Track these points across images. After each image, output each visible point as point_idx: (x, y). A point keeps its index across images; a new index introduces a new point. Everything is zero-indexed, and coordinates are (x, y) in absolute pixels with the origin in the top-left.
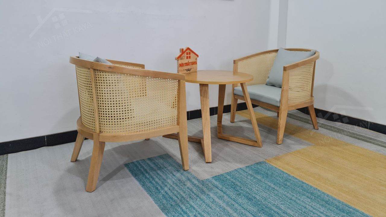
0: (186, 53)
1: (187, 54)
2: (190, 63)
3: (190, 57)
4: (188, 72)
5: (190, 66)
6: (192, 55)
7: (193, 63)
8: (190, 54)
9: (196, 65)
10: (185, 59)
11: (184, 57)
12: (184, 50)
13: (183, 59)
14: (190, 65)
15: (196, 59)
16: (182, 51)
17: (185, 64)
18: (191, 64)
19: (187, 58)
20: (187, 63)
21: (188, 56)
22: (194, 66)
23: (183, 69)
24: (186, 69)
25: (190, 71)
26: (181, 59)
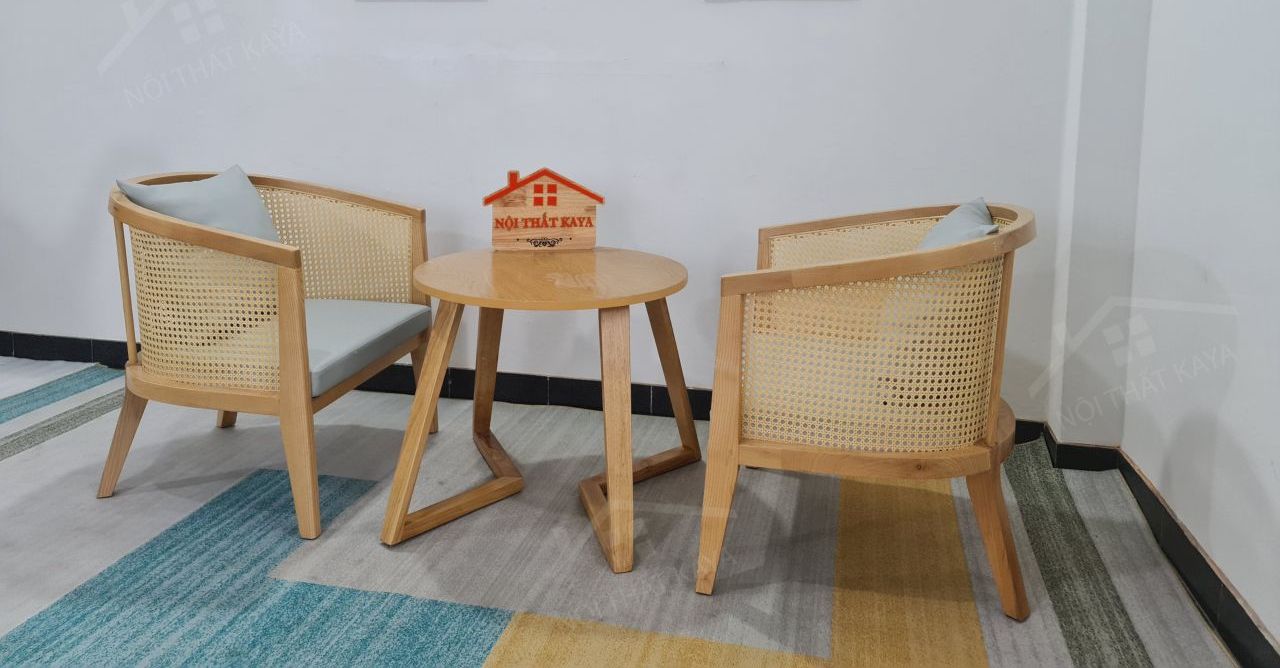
0: (533, 183)
1: (538, 189)
2: (554, 220)
3: (552, 201)
4: (537, 248)
5: (553, 230)
6: (563, 194)
7: (569, 222)
8: (552, 189)
9: (590, 229)
10: (525, 205)
11: (524, 198)
12: (522, 176)
13: (516, 205)
14: (554, 226)
15: (592, 209)
16: (514, 180)
17: (526, 221)
18: (559, 223)
19: (538, 202)
20: (538, 219)
21: (545, 195)
22: (576, 231)
23: (512, 238)
24: (529, 237)
25: (553, 246)
26: (506, 205)
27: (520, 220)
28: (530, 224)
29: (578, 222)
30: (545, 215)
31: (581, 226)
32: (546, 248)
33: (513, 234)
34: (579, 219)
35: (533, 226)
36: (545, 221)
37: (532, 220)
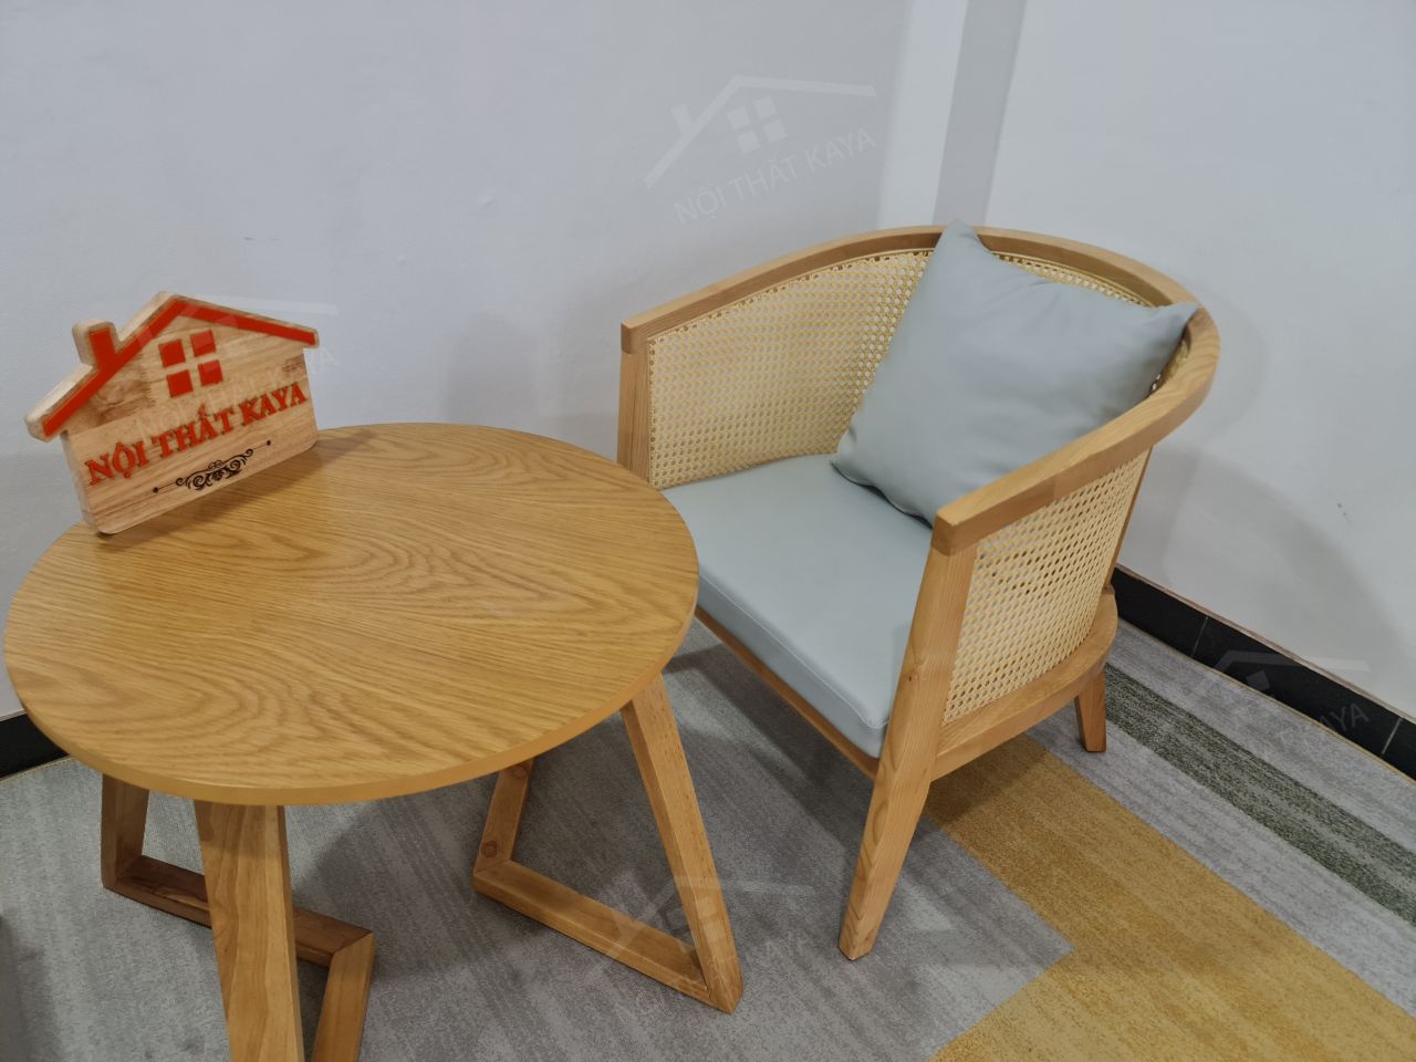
0: (151, 350)
1: (172, 354)
2: (223, 416)
3: (212, 375)
4: (207, 490)
5: (229, 438)
6: (232, 349)
7: (257, 409)
8: (205, 345)
9: (300, 410)
10: (151, 404)
11: (142, 387)
12: (123, 335)
13: (127, 411)
14: (228, 428)
15: (299, 362)
16: (105, 350)
17: (161, 440)
18: (236, 419)
19: (179, 385)
20: (190, 427)
21: (191, 364)
22: (274, 423)
23: (140, 491)
24: (182, 472)
25: (235, 473)
26: (102, 418)
27: (147, 443)
28: (173, 444)
29: (275, 403)
30: (202, 413)
31: (283, 406)
32: (224, 482)
33: (142, 480)
34: (276, 394)
35: (182, 447)
36: (206, 426)
37: (177, 433)
